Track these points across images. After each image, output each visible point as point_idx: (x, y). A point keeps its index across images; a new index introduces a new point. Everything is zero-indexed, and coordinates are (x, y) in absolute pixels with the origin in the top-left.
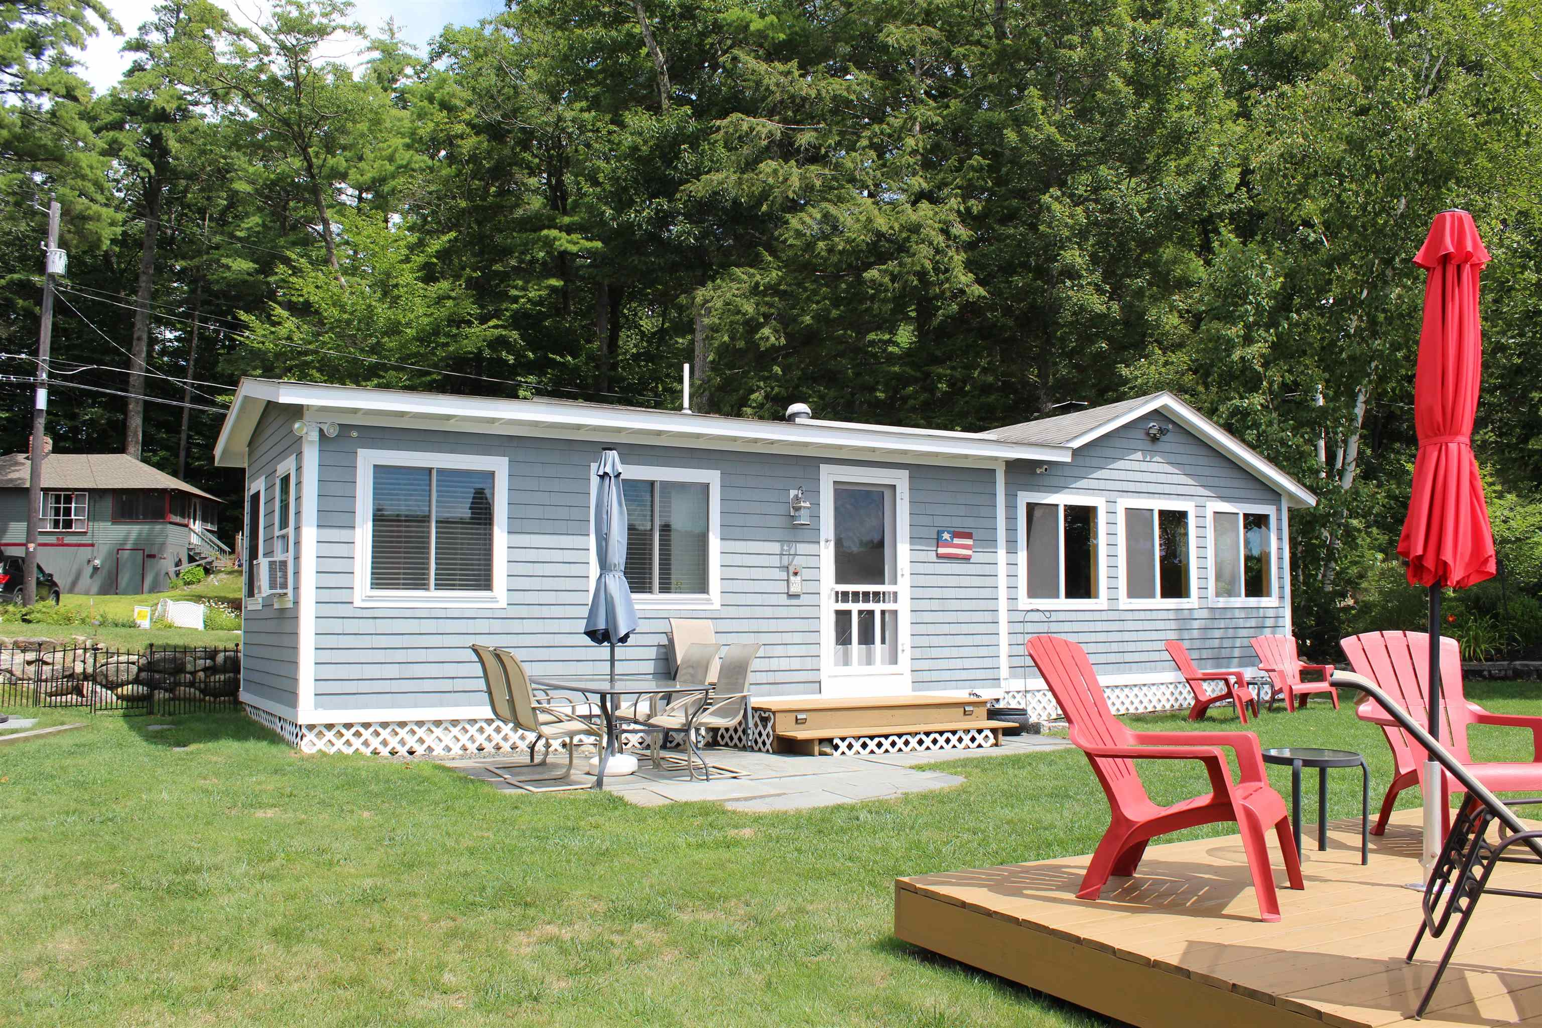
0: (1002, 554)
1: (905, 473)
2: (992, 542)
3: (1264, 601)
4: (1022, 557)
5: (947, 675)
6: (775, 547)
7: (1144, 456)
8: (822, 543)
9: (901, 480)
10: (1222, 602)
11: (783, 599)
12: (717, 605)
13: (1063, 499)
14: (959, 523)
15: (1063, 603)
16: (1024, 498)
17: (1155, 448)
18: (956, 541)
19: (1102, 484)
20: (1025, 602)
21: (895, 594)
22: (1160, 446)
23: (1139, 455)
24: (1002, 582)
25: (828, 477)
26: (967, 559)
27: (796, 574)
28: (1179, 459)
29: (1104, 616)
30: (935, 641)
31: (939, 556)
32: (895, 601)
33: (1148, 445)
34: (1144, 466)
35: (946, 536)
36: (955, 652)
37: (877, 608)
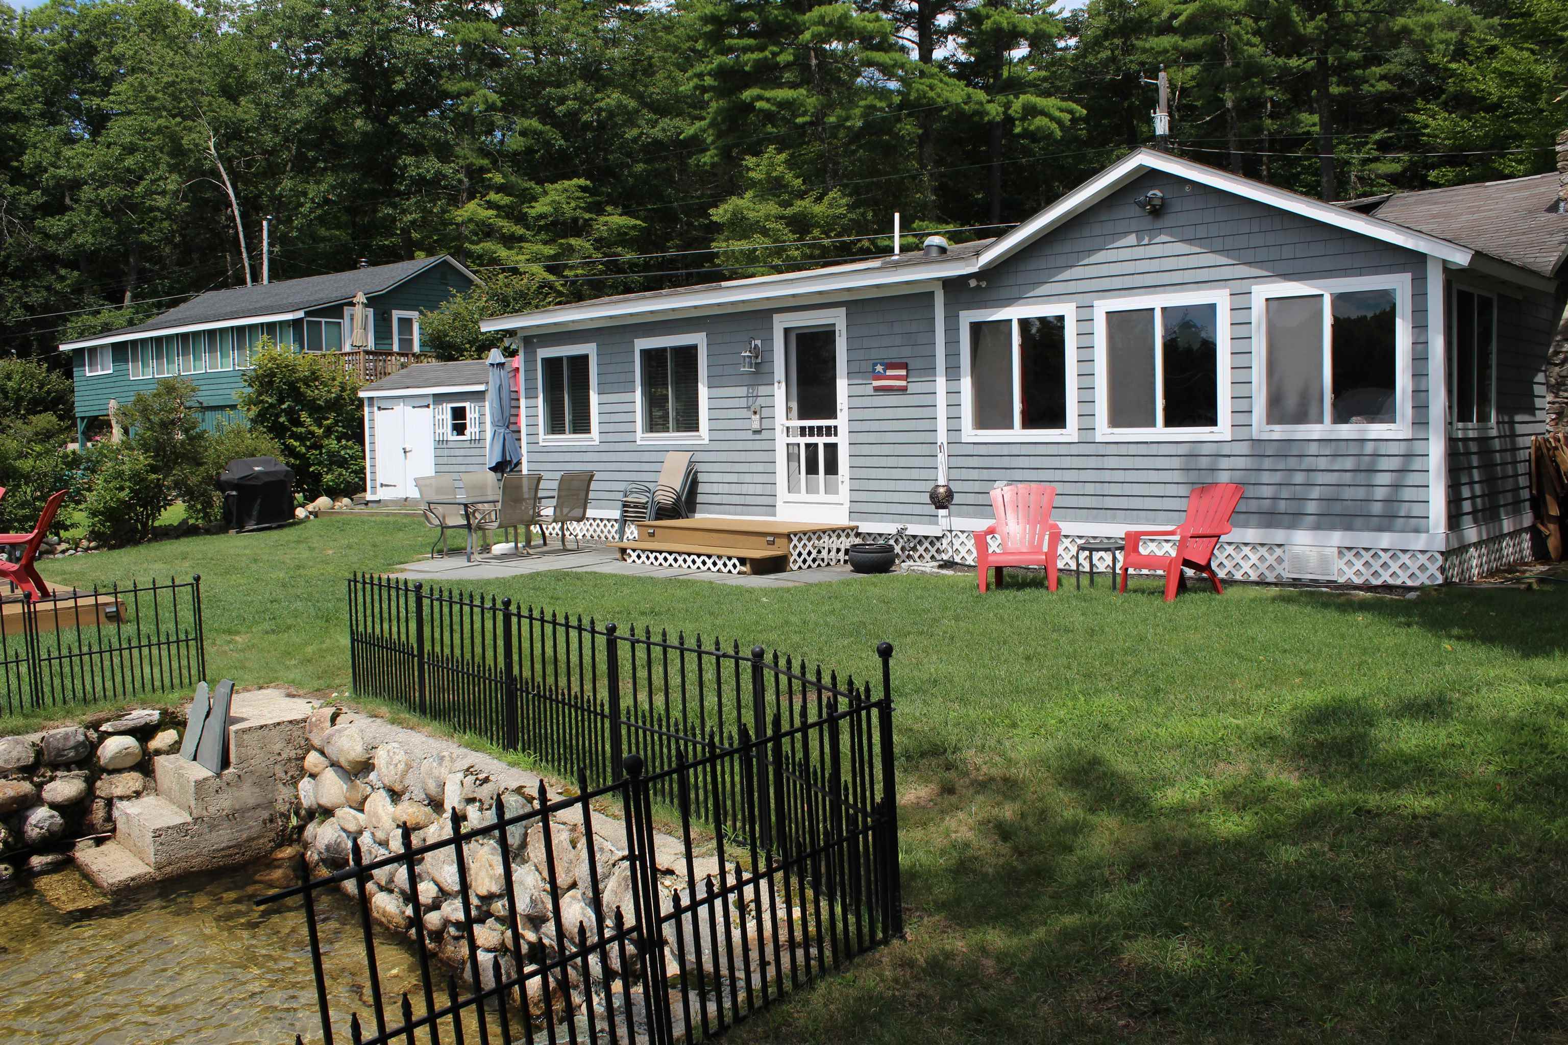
0: (941, 383)
1: (842, 311)
2: (931, 370)
3: (1377, 430)
4: (966, 384)
5: (883, 508)
6: (742, 391)
7: (1139, 239)
8: (776, 385)
9: (838, 319)
10: (1279, 432)
11: (749, 435)
12: (706, 442)
13: (1014, 313)
14: (893, 354)
15: (1018, 434)
16: (967, 317)
17: (1159, 224)
18: (889, 373)
19: (1072, 287)
20: (969, 433)
21: (836, 427)
22: (1168, 221)
23: (1132, 239)
24: (942, 412)
25: (780, 323)
26: (903, 390)
27: (755, 413)
28: (1201, 232)
29: (1074, 450)
30: (873, 473)
31: (877, 389)
32: (836, 435)
33: (1147, 223)
34: (1140, 252)
35: (879, 368)
36: (891, 485)
37: (821, 441)
